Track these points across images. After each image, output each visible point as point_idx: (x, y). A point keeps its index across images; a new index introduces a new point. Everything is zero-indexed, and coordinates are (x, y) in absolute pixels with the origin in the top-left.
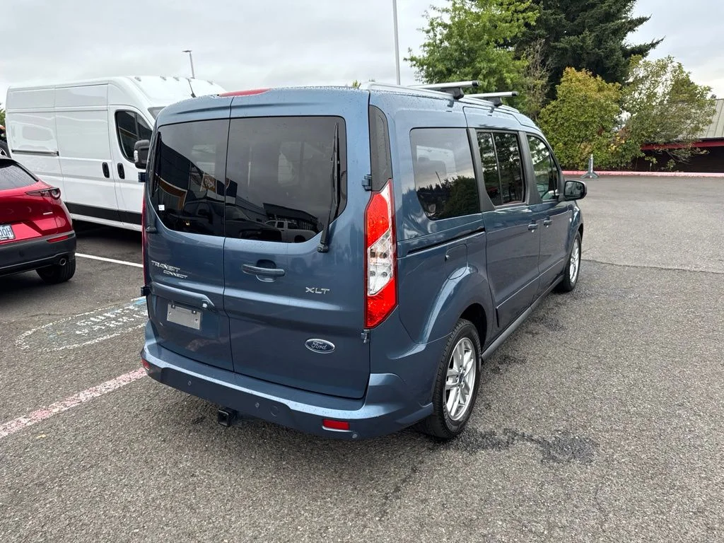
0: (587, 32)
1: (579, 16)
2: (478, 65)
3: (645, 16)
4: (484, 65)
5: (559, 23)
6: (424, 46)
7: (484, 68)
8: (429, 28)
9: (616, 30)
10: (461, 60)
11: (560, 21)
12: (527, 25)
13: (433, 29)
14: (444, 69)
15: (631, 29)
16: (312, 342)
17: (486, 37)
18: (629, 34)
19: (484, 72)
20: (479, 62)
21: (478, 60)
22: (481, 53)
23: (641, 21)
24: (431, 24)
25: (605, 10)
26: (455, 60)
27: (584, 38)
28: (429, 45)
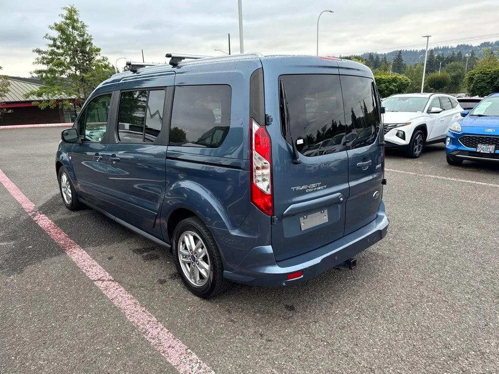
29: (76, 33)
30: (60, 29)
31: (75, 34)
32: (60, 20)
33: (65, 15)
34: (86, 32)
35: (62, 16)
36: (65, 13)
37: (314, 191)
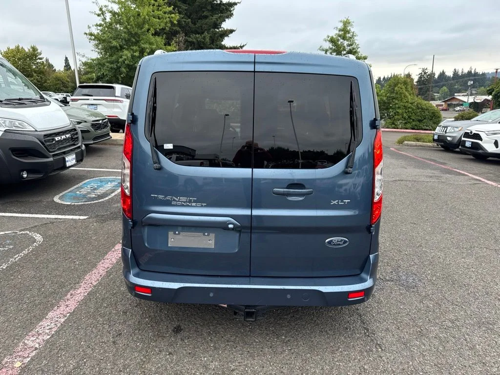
0: (206, 33)
1: (198, 22)
2: (143, 46)
3: (233, 29)
4: (147, 46)
5: (187, 24)
6: (97, 25)
7: (147, 48)
8: (100, 12)
9: (222, 34)
10: (129, 40)
11: (188, 23)
12: (172, 22)
13: (102, 14)
14: (118, 45)
15: (227, 36)
16: (332, 241)
17: (147, 26)
18: (226, 38)
19: (148, 51)
20: (143, 44)
21: (142, 42)
22: (144, 37)
23: (232, 31)
24: (101, 9)
25: (214, 21)
26: (125, 40)
27: (204, 37)
28: (100, 25)
29: (346, 43)
30: (332, 41)
31: (345, 45)
32: (334, 33)
33: (339, 28)
34: (356, 41)
35: (337, 28)
36: (341, 26)
37: (183, 206)
